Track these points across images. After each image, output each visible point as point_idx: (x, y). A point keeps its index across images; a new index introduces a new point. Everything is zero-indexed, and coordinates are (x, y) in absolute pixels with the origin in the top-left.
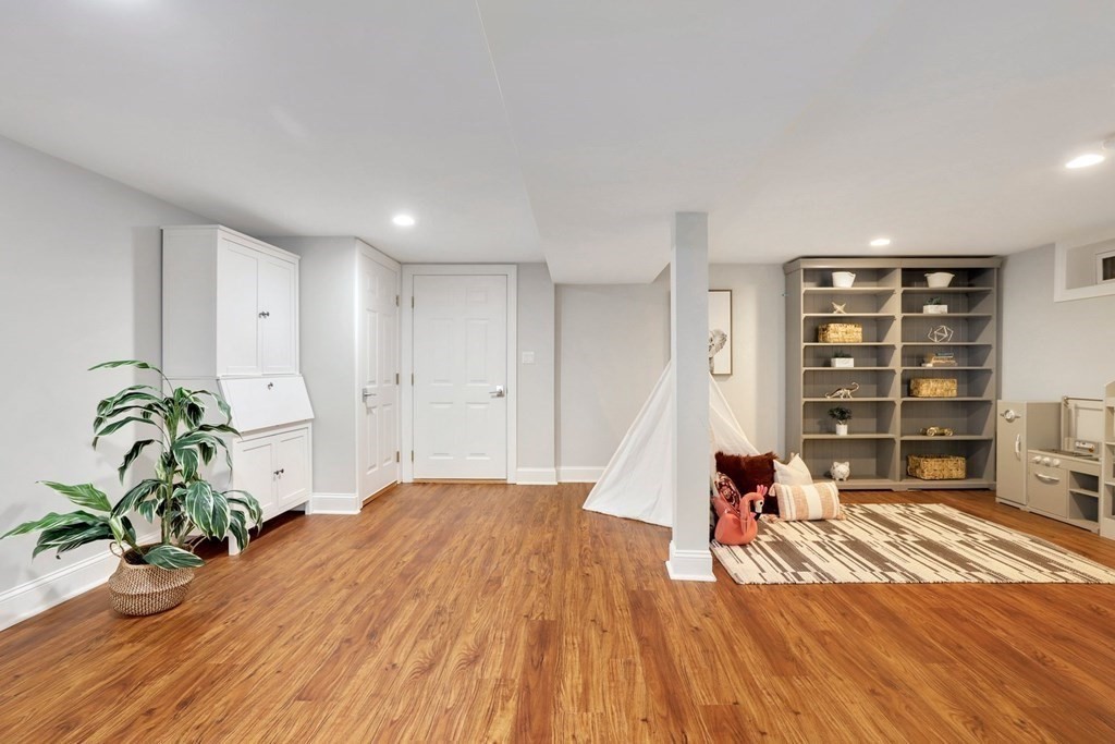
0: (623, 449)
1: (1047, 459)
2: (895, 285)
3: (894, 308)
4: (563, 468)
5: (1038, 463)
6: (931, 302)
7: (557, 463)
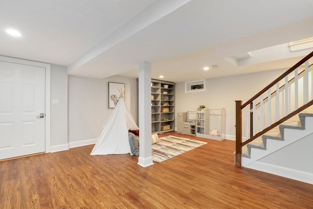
0: (104, 132)
1: (186, 124)
2: (159, 86)
3: (159, 92)
4: (70, 143)
5: (185, 124)
6: (164, 91)
7: (68, 141)
